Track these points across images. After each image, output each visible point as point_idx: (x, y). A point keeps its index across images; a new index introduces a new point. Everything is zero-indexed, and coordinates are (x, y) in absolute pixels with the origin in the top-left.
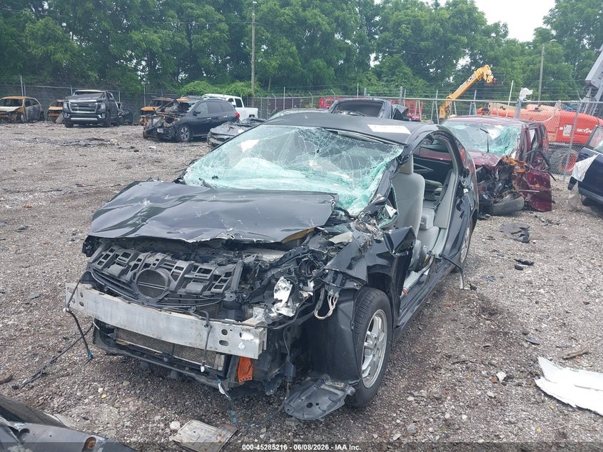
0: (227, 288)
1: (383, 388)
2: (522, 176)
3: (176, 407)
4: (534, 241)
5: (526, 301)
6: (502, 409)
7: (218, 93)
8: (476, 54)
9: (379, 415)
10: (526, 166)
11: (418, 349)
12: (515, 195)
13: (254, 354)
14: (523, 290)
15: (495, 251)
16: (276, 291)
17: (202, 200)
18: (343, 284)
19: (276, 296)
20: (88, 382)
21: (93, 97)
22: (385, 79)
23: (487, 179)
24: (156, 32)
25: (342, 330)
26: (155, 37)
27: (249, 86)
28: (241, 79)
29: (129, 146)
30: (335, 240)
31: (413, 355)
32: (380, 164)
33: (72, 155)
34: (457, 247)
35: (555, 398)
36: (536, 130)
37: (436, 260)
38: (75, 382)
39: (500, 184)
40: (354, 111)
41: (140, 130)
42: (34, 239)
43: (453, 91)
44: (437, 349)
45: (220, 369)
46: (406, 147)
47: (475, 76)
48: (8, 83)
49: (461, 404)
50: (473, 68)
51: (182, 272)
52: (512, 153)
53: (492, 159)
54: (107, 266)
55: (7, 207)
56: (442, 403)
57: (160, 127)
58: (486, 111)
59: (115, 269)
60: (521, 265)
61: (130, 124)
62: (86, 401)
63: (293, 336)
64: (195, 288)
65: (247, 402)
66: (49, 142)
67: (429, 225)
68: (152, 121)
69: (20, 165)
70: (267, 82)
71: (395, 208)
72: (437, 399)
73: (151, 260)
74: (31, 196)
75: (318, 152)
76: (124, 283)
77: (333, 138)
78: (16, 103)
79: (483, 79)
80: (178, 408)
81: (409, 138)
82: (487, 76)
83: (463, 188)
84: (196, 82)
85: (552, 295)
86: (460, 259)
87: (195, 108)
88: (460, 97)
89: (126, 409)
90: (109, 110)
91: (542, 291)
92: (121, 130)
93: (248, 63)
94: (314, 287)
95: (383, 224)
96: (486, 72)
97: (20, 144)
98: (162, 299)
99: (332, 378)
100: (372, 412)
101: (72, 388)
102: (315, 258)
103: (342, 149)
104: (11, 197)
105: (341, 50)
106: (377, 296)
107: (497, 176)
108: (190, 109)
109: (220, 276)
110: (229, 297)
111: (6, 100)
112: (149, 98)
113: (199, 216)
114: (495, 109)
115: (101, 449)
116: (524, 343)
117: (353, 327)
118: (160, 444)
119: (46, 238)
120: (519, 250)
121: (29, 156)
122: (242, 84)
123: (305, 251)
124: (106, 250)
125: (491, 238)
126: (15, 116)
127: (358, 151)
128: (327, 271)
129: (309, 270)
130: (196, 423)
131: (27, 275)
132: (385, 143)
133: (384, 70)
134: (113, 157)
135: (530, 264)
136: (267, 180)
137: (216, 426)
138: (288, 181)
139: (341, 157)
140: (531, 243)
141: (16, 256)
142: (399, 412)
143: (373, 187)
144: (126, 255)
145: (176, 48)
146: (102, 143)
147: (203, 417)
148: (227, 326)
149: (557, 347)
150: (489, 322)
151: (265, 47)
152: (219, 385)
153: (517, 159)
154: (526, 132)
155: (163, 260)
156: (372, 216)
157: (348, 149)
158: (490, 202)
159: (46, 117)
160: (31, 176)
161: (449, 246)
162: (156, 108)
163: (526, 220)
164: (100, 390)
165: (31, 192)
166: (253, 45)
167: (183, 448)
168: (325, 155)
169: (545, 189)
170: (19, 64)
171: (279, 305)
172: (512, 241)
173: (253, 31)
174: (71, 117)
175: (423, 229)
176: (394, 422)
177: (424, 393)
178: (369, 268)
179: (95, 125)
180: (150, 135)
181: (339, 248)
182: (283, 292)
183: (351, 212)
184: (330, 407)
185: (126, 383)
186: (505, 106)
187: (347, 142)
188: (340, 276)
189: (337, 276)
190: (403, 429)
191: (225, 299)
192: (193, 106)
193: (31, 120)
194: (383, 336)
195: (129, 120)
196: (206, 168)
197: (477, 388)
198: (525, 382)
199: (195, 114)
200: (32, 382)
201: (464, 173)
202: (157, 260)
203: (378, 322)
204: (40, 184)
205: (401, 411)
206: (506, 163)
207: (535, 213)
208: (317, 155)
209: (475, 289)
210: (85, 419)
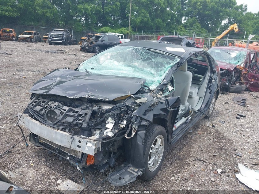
0: (84, 121)
1: (161, 172)
2: (245, 75)
3: (62, 172)
4: (248, 106)
5: (239, 134)
6: (217, 188)
7: (114, 32)
8: (231, 18)
9: (157, 185)
10: (248, 70)
11: (181, 154)
12: (241, 84)
13: (92, 153)
14: (238, 129)
15: (228, 109)
16: (107, 123)
17: (82, 79)
18: (140, 122)
19: (107, 126)
20: (27, 157)
21: (60, 32)
22: (188, 29)
23: (228, 76)
24: (89, 5)
25: (138, 144)
26: (88, 7)
27: (128, 30)
28: (124, 27)
29: (73, 54)
30: (138, 101)
31: (179, 156)
32: (168, 66)
33: (49, 56)
34: (208, 107)
35: (244, 185)
36: (254, 54)
37: (195, 113)
38: (21, 157)
39: (235, 78)
40: (169, 42)
41: (78, 47)
42: (23, 91)
43: (219, 35)
44: (191, 154)
45: (80, 158)
46: (182, 58)
47: (230, 28)
48: (28, 25)
49: (197, 183)
50: (229, 25)
51: (65, 112)
52: (241, 64)
53: (231, 67)
54: (35, 106)
55: (16, 77)
56: (187, 182)
57: (87, 46)
58: (233, 44)
59: (38, 108)
60: (239, 117)
61: (76, 44)
62: (24, 166)
63: (118, 144)
64: (70, 119)
65: (96, 173)
66: (41, 50)
67: (194, 95)
68: (84, 43)
69: (26, 60)
70: (136, 28)
71: (173, 87)
72: (186, 179)
73: (53, 105)
74: (27, 73)
75: (141, 59)
76: (41, 115)
77: (148, 53)
78: (30, 34)
79: (233, 30)
80: (63, 173)
81: (184, 54)
82: (235, 28)
83: (212, 79)
84: (105, 27)
85: (252, 132)
86: (209, 112)
87: (103, 38)
88: (222, 38)
89: (40, 172)
90: (67, 38)
91: (247, 130)
92: (71, 47)
93: (128, 20)
94: (126, 123)
95: (166, 94)
96: (235, 27)
97: (29, 51)
98: (56, 124)
99: (133, 166)
100: (153, 183)
101: (19, 160)
102: (128, 109)
103: (152, 58)
104: (19, 73)
105: (169, 15)
106: (159, 128)
107: (233, 75)
108: (100, 39)
109: (82, 115)
110: (84, 125)
111: (26, 32)
112: (85, 33)
113: (78, 86)
114: (237, 44)
115: (15, 192)
116: (233, 155)
117: (143, 143)
118: (50, 190)
119: (28, 91)
120: (240, 110)
121: (31, 56)
122: (125, 29)
123: (124, 106)
124: (36, 99)
125: (227, 103)
126: (29, 39)
127: (159, 59)
128: (133, 116)
129: (125, 115)
130: (69, 181)
131: (15, 107)
132: (172, 56)
133: (188, 25)
134: (65, 58)
135: (244, 117)
136: (115, 71)
137: (78, 183)
138: (124, 72)
139: (151, 62)
140: (246, 107)
141: (13, 98)
142: (166, 184)
143: (163, 77)
144: (44, 102)
145: (98, 13)
146: (62, 52)
147: (74, 178)
148: (81, 139)
149: (250, 158)
150: (218, 143)
151: (136, 13)
152: (77, 165)
153: (244, 67)
154: (249, 54)
155: (58, 105)
156: (160, 90)
157: (155, 58)
158: (229, 86)
159: (42, 40)
160: (29, 64)
161: (203, 106)
162: (86, 38)
163: (246, 95)
164: (31, 161)
165: (27, 71)
166: (130, 12)
167: (61, 193)
168: (144, 60)
169: (256, 81)
170: (32, 17)
171: (107, 130)
172: (237, 105)
173: (131, 6)
174: (51, 40)
175: (190, 97)
176: (162, 189)
177: (180, 176)
178: (154, 116)
179: (61, 44)
180: (83, 49)
181: (140, 105)
182: (110, 124)
183: (151, 88)
184: (129, 180)
185: (43, 159)
186: (242, 42)
187: (154, 55)
188: (139, 119)
189: (137, 118)
190: (166, 193)
191: (82, 126)
192: (101, 38)
193: (36, 41)
194: (162, 148)
195: (76, 43)
196: (89, 64)
197: (206, 176)
198: (231, 175)
199: (102, 41)
200: (4, 155)
201: (213, 72)
202: (55, 105)
203: (159, 141)
204: (32, 68)
205: (167, 184)
206: (238, 69)
207: (250, 93)
208: (140, 60)
209: (214, 127)
210: (21, 174)
